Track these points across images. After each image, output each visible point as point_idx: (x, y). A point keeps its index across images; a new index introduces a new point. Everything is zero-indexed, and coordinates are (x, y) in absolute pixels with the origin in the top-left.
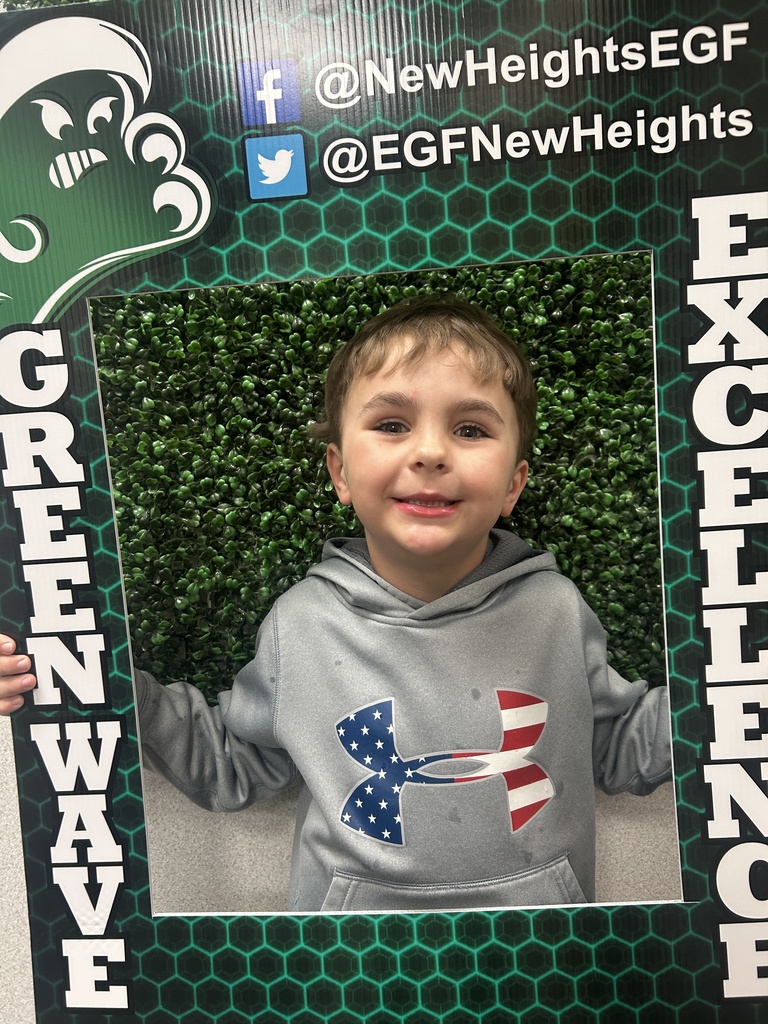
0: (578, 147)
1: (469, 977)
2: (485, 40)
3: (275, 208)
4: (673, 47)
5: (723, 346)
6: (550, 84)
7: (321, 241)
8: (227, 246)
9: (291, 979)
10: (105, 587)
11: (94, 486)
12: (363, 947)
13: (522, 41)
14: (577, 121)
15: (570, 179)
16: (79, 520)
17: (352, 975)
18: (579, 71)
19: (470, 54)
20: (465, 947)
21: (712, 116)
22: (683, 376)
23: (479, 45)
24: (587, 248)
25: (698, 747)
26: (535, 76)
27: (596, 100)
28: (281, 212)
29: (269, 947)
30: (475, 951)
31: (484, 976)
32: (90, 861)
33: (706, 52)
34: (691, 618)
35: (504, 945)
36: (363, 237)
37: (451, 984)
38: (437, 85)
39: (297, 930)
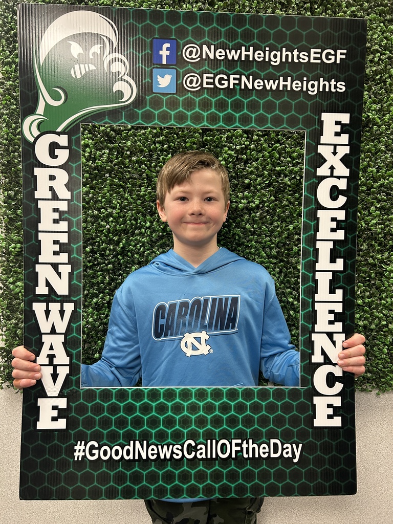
0: (281, 88)
1: (214, 414)
2: (249, 44)
3: (162, 97)
4: (319, 56)
5: (330, 170)
6: (272, 63)
7: (179, 112)
8: (142, 109)
9: (140, 415)
10: (74, 245)
11: (74, 202)
12: (172, 401)
13: (263, 46)
14: (281, 78)
15: (277, 100)
16: (66, 215)
17: (166, 413)
18: (284, 60)
19: (243, 48)
20: (213, 402)
21: (331, 83)
22: (314, 180)
23: (247, 45)
24: (282, 127)
25: (310, 326)
26: (267, 59)
27: (289, 72)
28: (165, 98)
29: (132, 401)
30: (217, 404)
31: (220, 414)
32: (54, 363)
33: (330, 59)
34: (311, 275)
35: (229, 402)
36: (196, 112)
37: (206, 417)
38: (230, 58)
39: (144, 394)
